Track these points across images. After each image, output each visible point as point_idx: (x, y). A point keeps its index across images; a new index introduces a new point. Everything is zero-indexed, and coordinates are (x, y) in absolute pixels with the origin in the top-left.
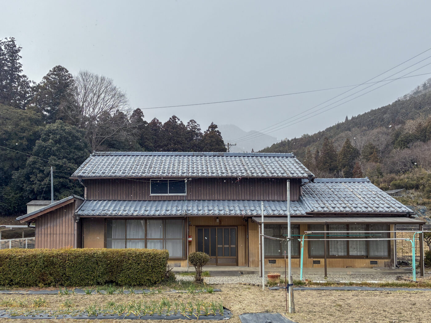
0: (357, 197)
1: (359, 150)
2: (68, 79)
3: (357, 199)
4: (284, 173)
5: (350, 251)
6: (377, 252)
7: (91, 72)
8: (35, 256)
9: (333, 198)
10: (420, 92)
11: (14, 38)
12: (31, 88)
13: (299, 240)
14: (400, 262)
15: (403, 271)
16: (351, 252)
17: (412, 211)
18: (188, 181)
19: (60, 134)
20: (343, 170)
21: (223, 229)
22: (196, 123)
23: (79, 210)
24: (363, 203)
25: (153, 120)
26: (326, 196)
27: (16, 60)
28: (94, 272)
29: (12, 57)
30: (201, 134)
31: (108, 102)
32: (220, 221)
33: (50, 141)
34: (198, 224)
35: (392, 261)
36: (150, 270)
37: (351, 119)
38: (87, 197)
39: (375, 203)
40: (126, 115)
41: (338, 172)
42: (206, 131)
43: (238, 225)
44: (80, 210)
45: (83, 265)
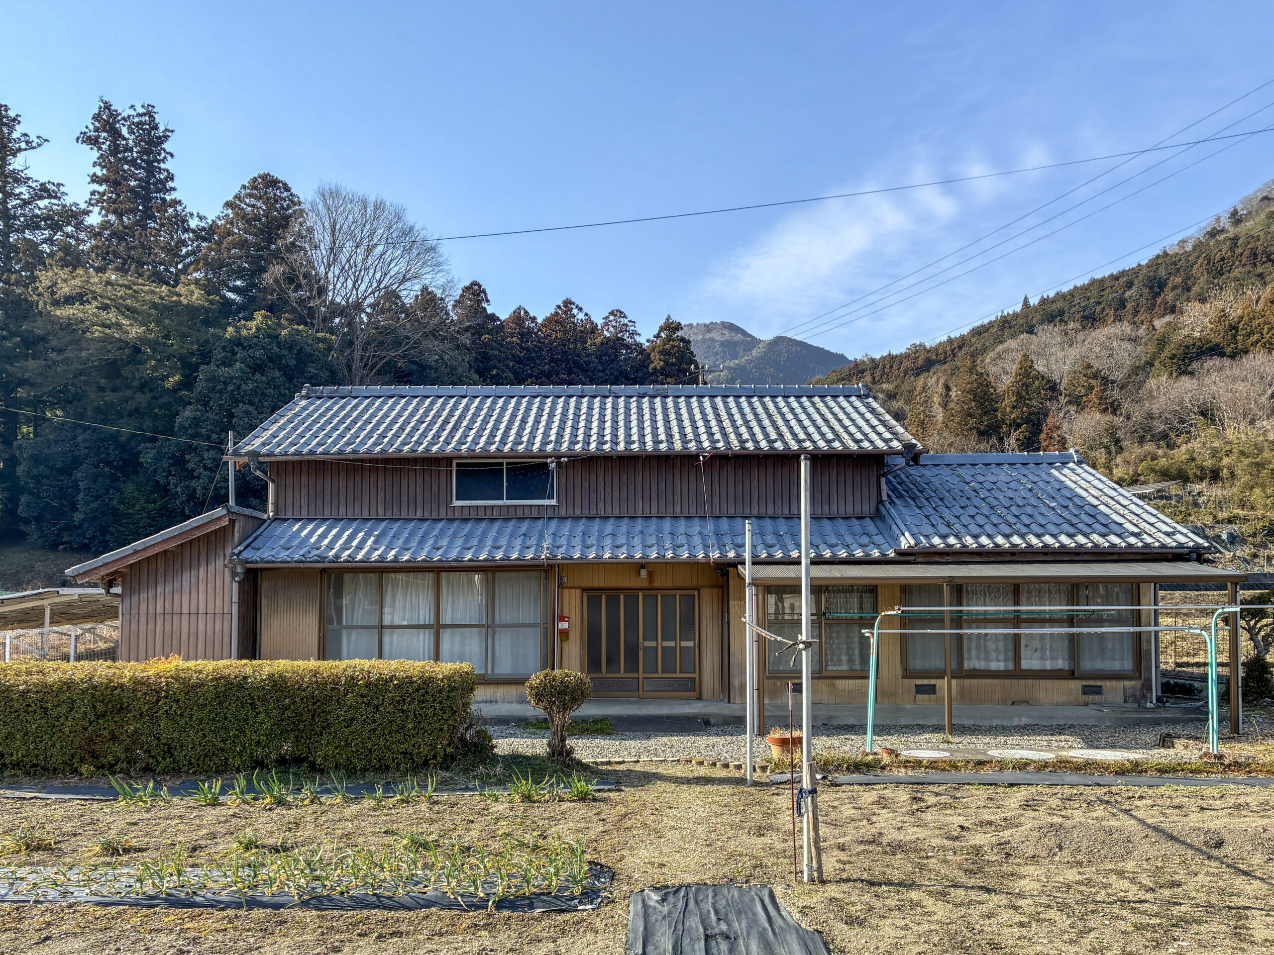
0: (1044, 503)
1: (1058, 381)
2: (289, 207)
3: (1043, 510)
4: (834, 440)
5: (1023, 656)
6: (1103, 659)
7: (348, 189)
8: (69, 685)
9: (975, 507)
10: (1222, 231)
11: (153, 107)
12: (193, 231)
13: (866, 632)
14: (1168, 683)
15: (1178, 715)
16: (1026, 659)
17: (1206, 544)
18: (559, 464)
19: (263, 348)
20: (1014, 435)
21: (659, 596)
22: (625, 317)
23: (245, 549)
24: (1060, 521)
25: (514, 312)
26: (954, 503)
27: (159, 162)
28: (244, 732)
29: (148, 155)
30: (640, 345)
31: (392, 265)
32: (650, 575)
33: (238, 365)
34: (589, 585)
35: (1147, 686)
36: (410, 726)
37: (1036, 303)
38: (277, 510)
39: (1098, 522)
40: (441, 299)
41: (1001, 440)
42: (652, 338)
43: (703, 587)
44: (249, 548)
45: (210, 711)
